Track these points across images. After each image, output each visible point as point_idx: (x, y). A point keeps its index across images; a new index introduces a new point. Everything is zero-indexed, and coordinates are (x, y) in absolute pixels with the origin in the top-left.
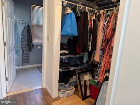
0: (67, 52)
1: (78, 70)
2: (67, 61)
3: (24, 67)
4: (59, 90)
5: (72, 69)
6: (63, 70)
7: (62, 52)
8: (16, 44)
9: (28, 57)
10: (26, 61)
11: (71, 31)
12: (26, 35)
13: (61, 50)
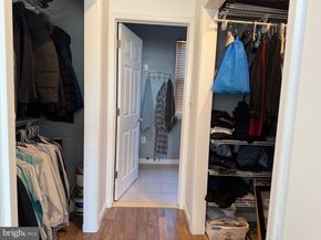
0: (228, 132)
1: (258, 179)
2: (229, 154)
3: (157, 162)
4: (207, 218)
5: (240, 174)
6: (216, 174)
7: (214, 131)
8: (141, 114)
9: (165, 142)
10: (161, 150)
11: (232, 81)
12: (164, 100)
13: (212, 126)
